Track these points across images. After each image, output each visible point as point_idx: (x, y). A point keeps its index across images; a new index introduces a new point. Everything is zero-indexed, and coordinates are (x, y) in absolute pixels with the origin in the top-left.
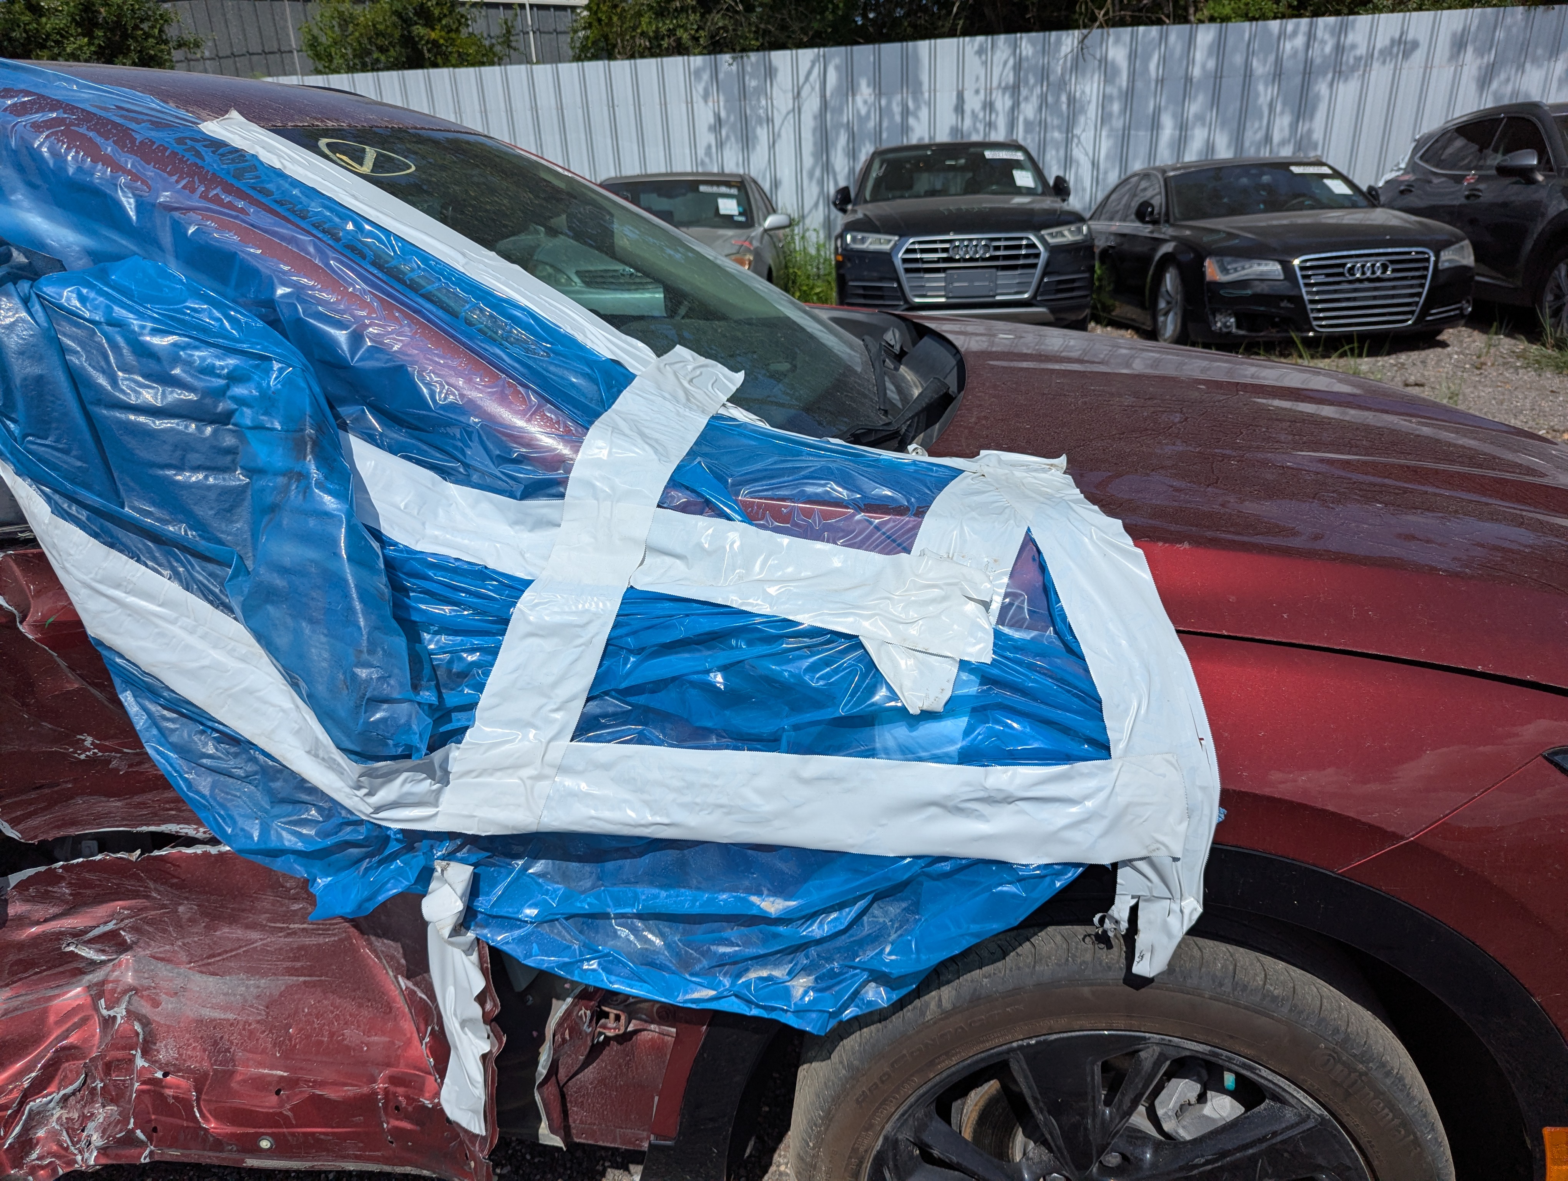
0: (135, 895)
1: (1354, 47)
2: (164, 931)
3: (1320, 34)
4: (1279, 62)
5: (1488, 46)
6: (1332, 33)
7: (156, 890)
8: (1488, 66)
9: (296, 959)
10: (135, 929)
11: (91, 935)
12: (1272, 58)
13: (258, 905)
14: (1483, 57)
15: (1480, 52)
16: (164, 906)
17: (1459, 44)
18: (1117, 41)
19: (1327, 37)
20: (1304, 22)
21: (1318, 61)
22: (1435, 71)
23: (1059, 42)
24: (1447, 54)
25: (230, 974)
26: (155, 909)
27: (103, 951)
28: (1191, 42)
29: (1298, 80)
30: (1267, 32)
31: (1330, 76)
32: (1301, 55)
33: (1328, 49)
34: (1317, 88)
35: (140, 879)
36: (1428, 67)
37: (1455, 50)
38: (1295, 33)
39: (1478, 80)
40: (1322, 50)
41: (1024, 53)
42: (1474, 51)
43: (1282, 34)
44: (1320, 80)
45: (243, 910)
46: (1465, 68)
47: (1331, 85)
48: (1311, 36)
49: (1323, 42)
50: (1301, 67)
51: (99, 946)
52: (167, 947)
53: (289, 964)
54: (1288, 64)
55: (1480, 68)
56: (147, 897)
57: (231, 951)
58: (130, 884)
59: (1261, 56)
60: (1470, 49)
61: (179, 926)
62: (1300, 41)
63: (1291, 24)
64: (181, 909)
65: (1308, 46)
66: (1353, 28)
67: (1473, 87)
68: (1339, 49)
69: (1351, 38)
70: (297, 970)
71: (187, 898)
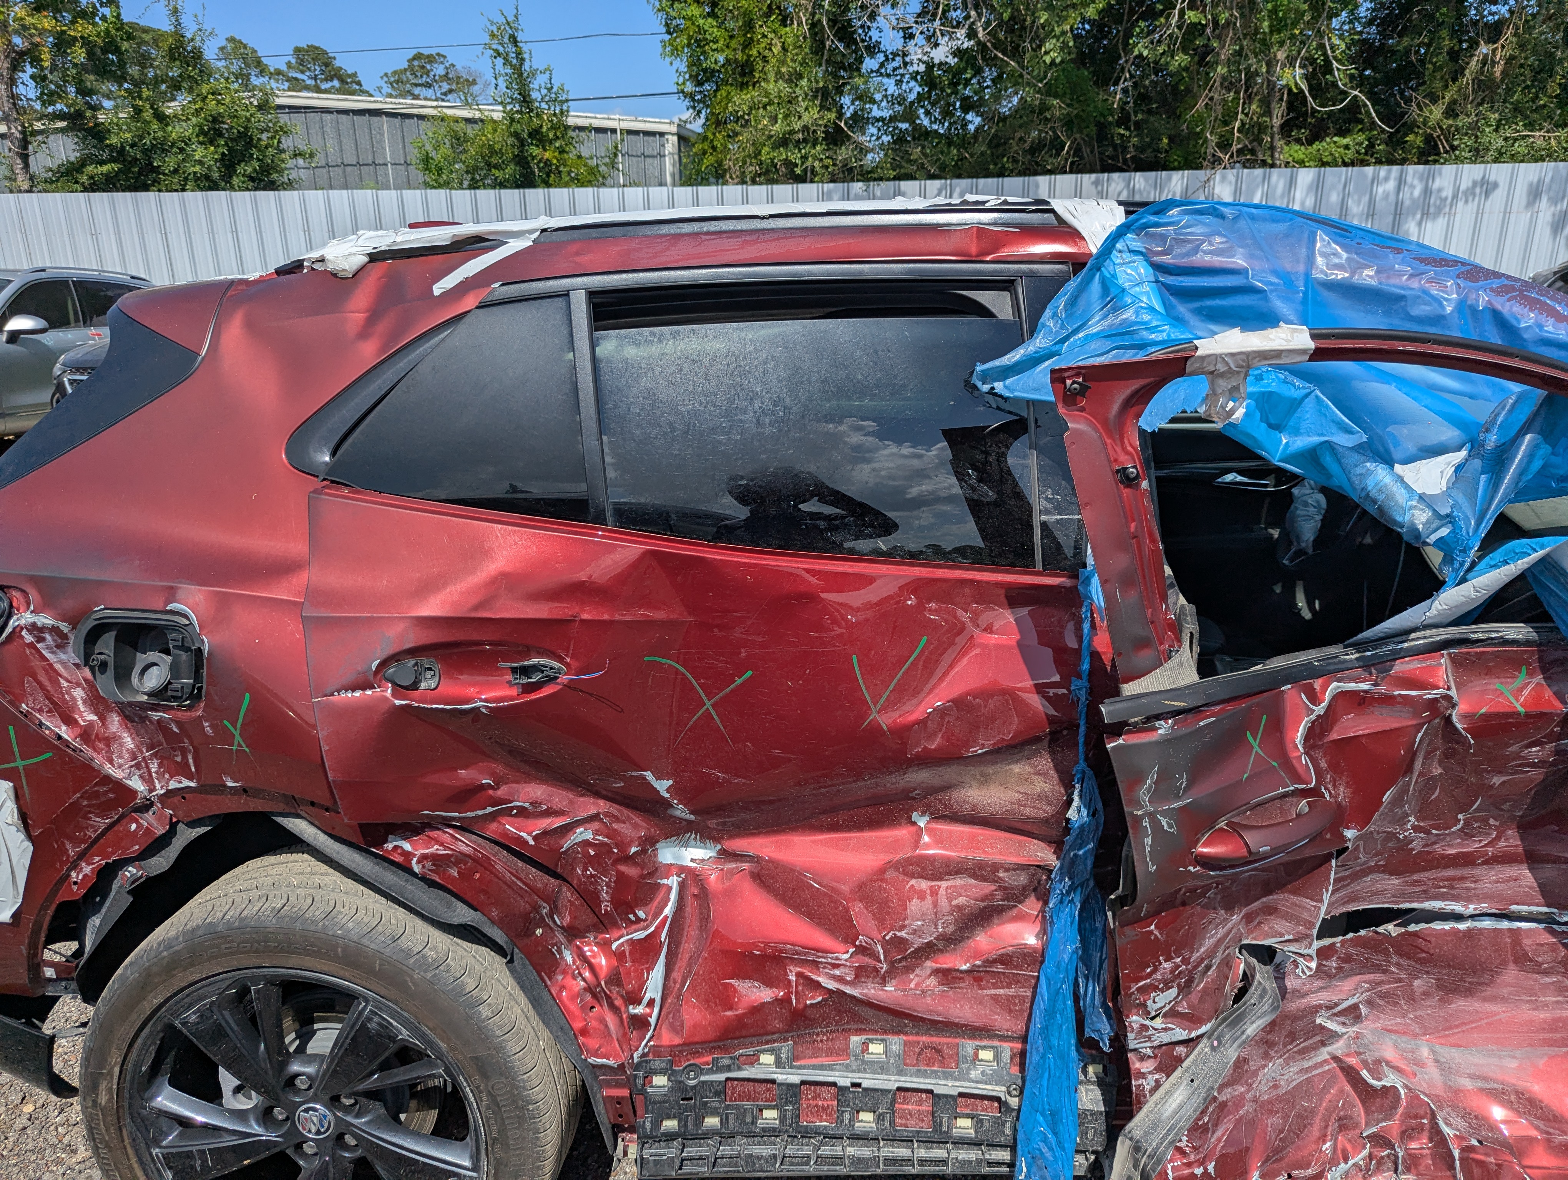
0: (1378, 969)
1: (1440, 190)
2: (1396, 1004)
3: (1409, 179)
4: (1372, 203)
5: (1561, 195)
6: (1421, 179)
7: (1398, 964)
8: (1561, 211)
9: (1552, 1030)
10: (1370, 1003)
11: (1339, 1008)
12: (1366, 199)
13: (1499, 980)
14: (1556, 205)
15: (1554, 201)
16: (1400, 980)
17: (1535, 193)
18: (1223, 179)
19: (1416, 182)
20: (1395, 169)
21: (1407, 203)
22: (1513, 216)
23: (1169, 179)
24: (1524, 202)
25: (1475, 1045)
26: (1389, 983)
27: (1344, 1024)
28: (1292, 183)
29: (1391, 218)
30: (1365, 176)
31: (1418, 216)
32: (1392, 198)
33: (1417, 192)
34: (1406, 227)
35: (1387, 954)
36: (1507, 212)
37: (1531, 197)
38: (1386, 179)
39: (1552, 226)
40: (1412, 193)
41: (1137, 186)
42: (1549, 199)
43: (1375, 179)
44: (1410, 218)
45: (1481, 984)
46: (1541, 215)
47: (1420, 224)
48: (1401, 182)
49: (1412, 187)
50: (1393, 208)
51: (1342, 1019)
52: (1399, 1020)
53: (1547, 1036)
54: (1380, 205)
55: (1554, 215)
56: (1385, 972)
57: (1471, 1022)
58: (1377, 958)
59: (1356, 197)
60: (1545, 198)
61: (1411, 998)
62: (1391, 185)
63: (1383, 170)
64: (1417, 983)
65: (1399, 189)
66: (1440, 174)
67: (1548, 231)
68: (1427, 192)
69: (1437, 184)
70: (1555, 1041)
71: (1428, 973)
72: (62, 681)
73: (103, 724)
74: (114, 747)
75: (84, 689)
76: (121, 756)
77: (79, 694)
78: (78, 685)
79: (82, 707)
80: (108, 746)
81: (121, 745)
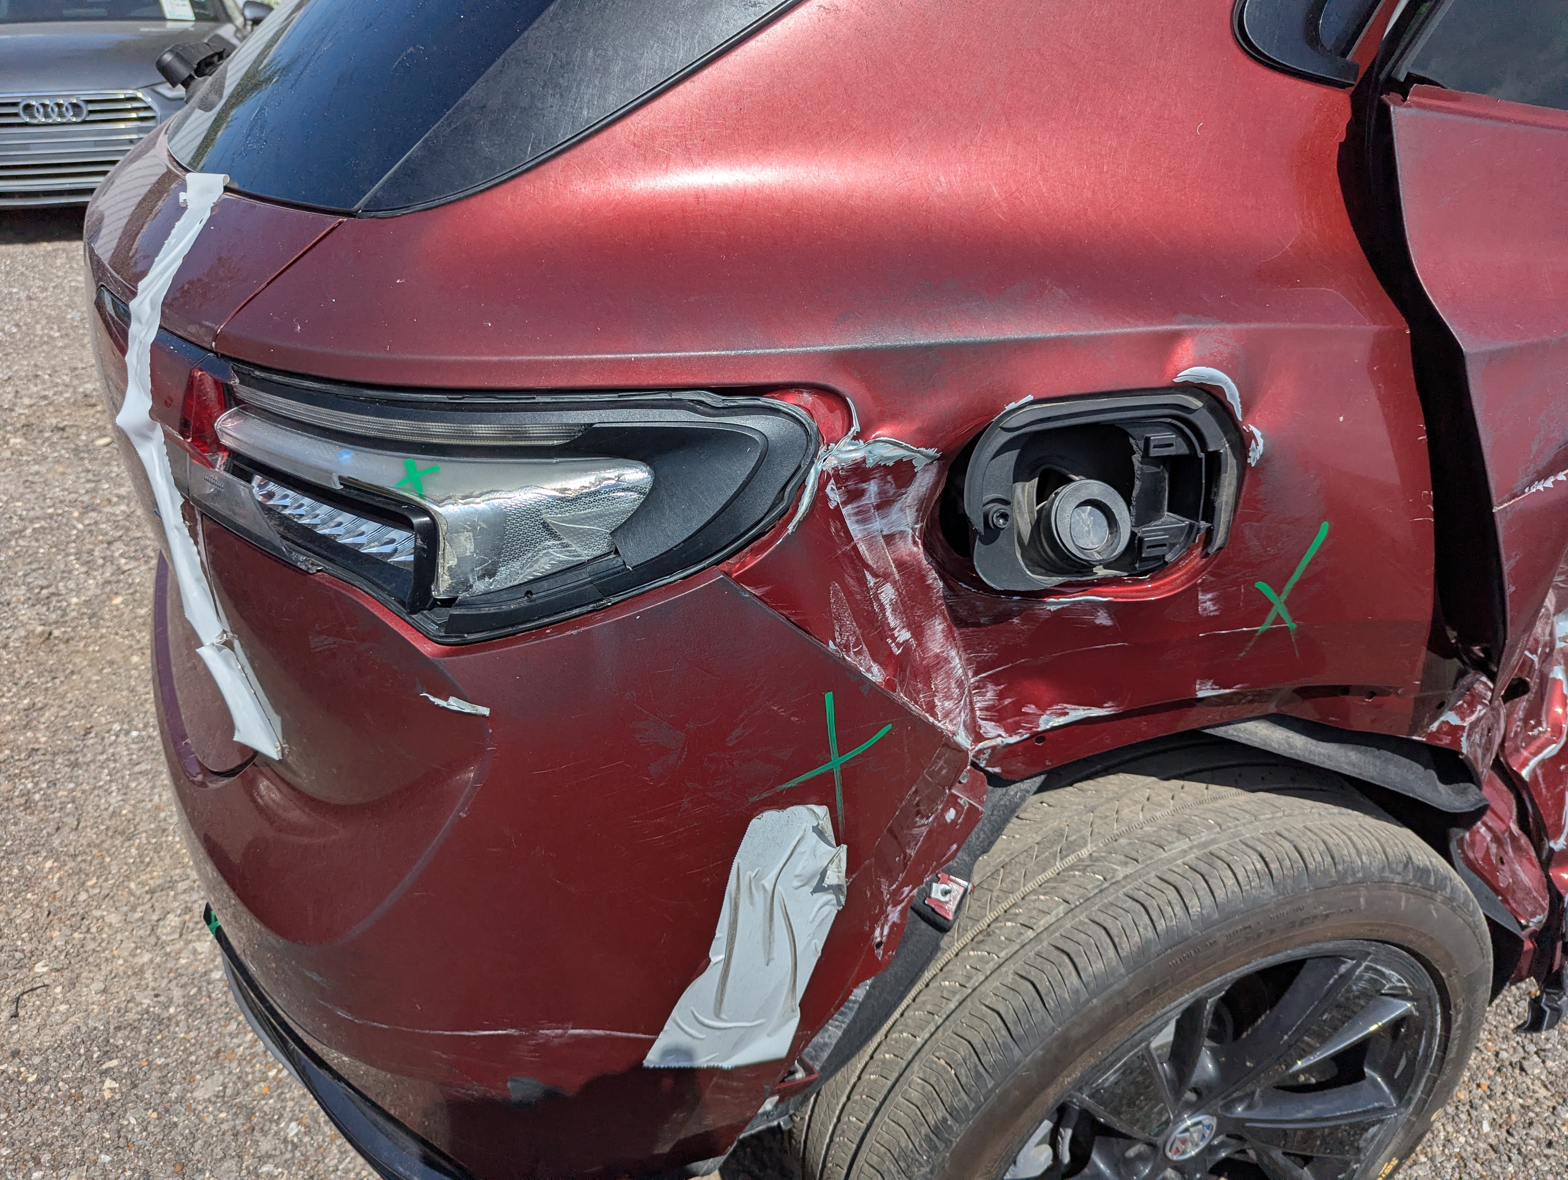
72: (869, 577)
73: (919, 645)
74: (938, 682)
75: (894, 583)
76: (947, 697)
77: (888, 594)
78: (886, 577)
79: (892, 621)
80: (928, 682)
81: (949, 675)
